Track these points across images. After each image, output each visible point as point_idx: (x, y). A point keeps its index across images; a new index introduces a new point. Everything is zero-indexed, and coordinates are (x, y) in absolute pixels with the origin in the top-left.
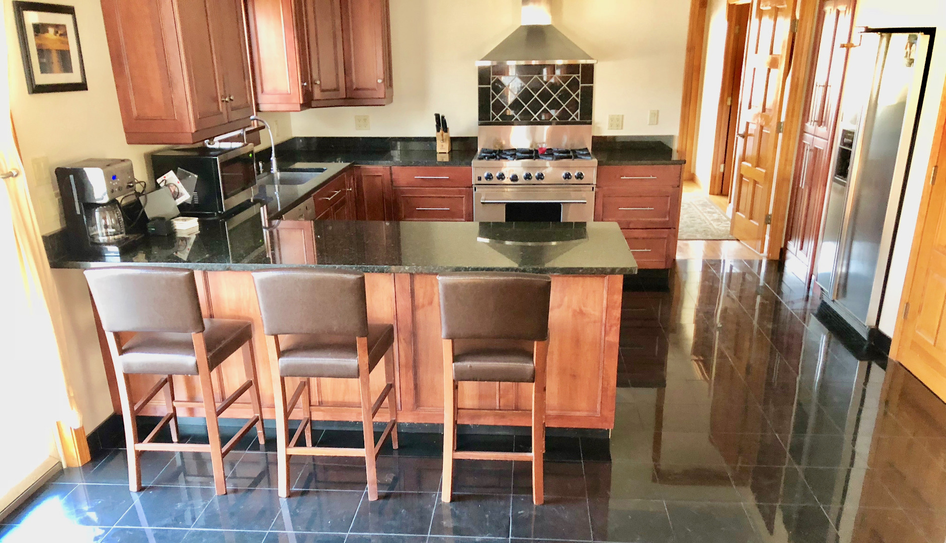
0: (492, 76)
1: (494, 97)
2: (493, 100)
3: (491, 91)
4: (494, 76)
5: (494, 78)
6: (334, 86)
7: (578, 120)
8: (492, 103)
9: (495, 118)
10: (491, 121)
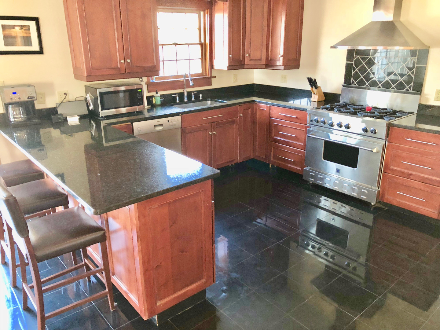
0: (355, 56)
1: (354, 69)
2: (354, 71)
3: (354, 65)
4: (356, 56)
5: (356, 57)
6: (259, 58)
7: (410, 91)
8: (353, 73)
9: (354, 84)
10: (351, 85)
